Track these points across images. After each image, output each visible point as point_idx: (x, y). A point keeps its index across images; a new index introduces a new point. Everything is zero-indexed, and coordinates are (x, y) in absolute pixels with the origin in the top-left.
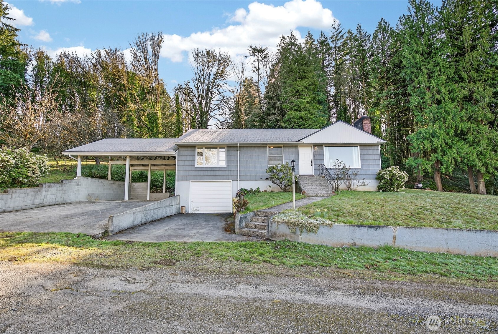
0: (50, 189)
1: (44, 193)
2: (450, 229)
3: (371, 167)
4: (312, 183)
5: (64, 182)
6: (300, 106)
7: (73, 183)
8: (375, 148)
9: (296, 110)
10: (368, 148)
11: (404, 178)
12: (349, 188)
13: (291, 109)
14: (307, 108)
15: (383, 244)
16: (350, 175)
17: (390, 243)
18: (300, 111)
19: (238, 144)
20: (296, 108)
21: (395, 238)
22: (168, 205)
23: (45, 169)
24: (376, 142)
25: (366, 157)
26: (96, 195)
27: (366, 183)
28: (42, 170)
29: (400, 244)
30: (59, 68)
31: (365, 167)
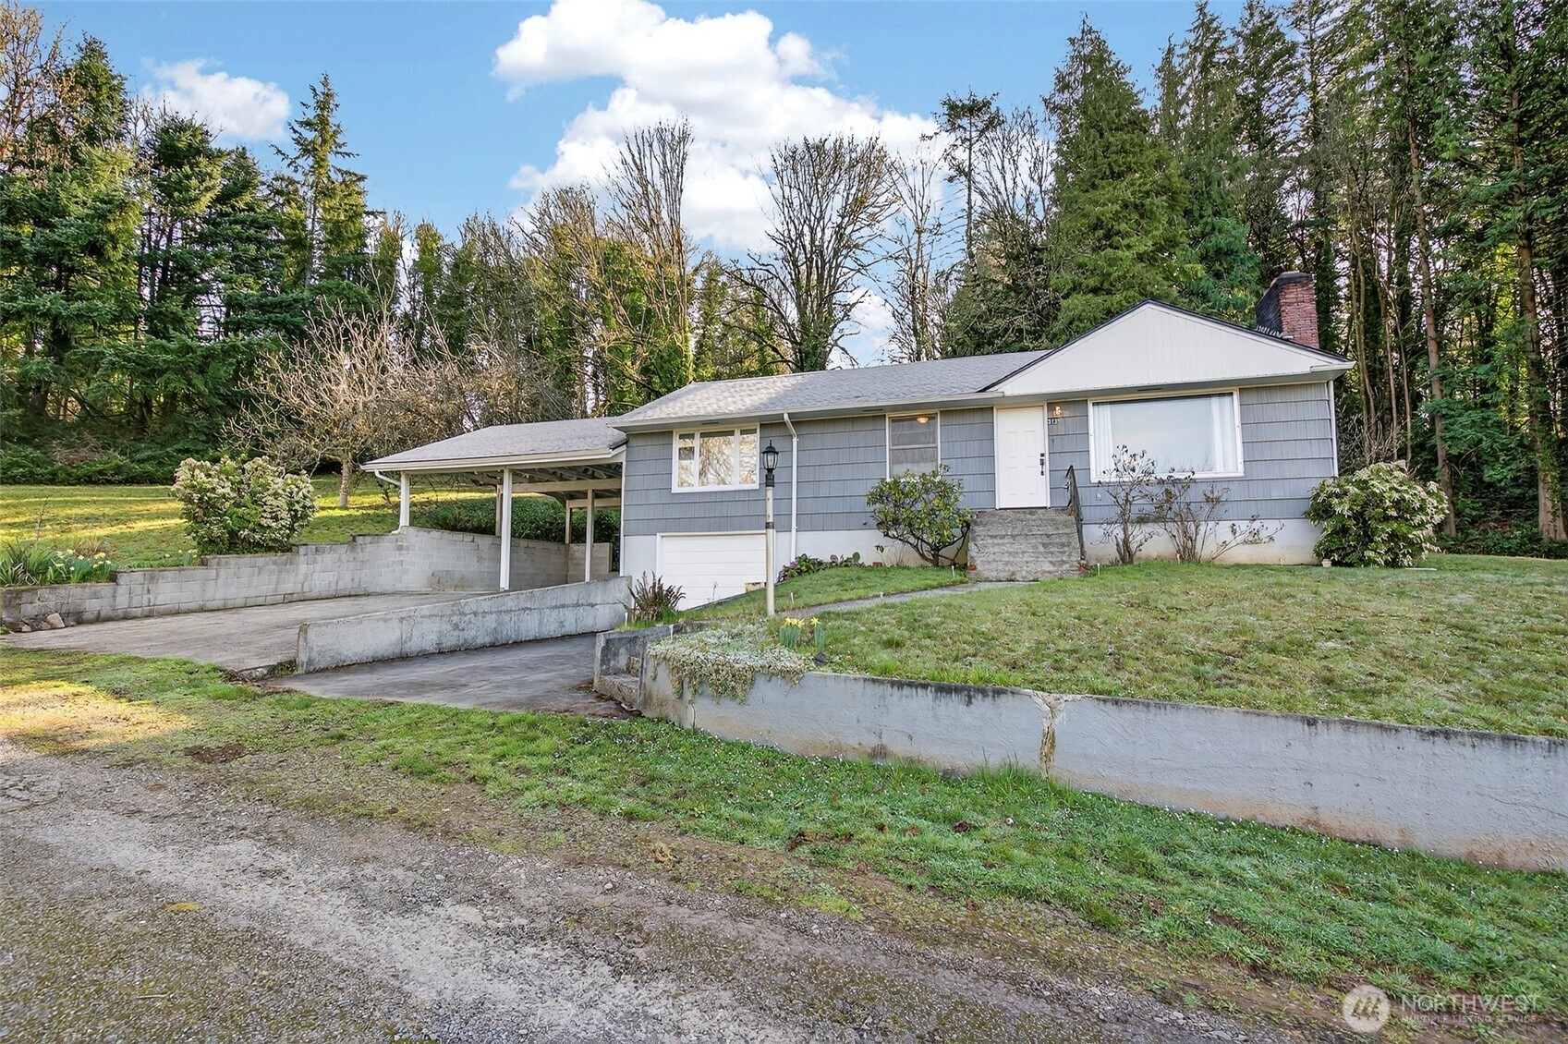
0: (319, 558)
1: (303, 568)
2: (1327, 723)
3: (1290, 470)
4: (1014, 537)
5: (360, 540)
6: (1110, 275)
7: (387, 543)
8: (1312, 394)
9: (1095, 291)
10: (1277, 397)
11: (1422, 509)
12: (1187, 555)
13: (1076, 288)
14: (1133, 277)
15: (995, 761)
16: (1188, 504)
17: (1028, 759)
18: (1109, 292)
19: (786, 417)
20: (1093, 282)
21: (1050, 739)
22: (568, 602)
23: (304, 507)
24: (1306, 370)
25: (1267, 432)
26: (457, 575)
27: (1263, 534)
28: (296, 511)
29: (1073, 769)
30: (461, 265)
31: (1262, 471)
